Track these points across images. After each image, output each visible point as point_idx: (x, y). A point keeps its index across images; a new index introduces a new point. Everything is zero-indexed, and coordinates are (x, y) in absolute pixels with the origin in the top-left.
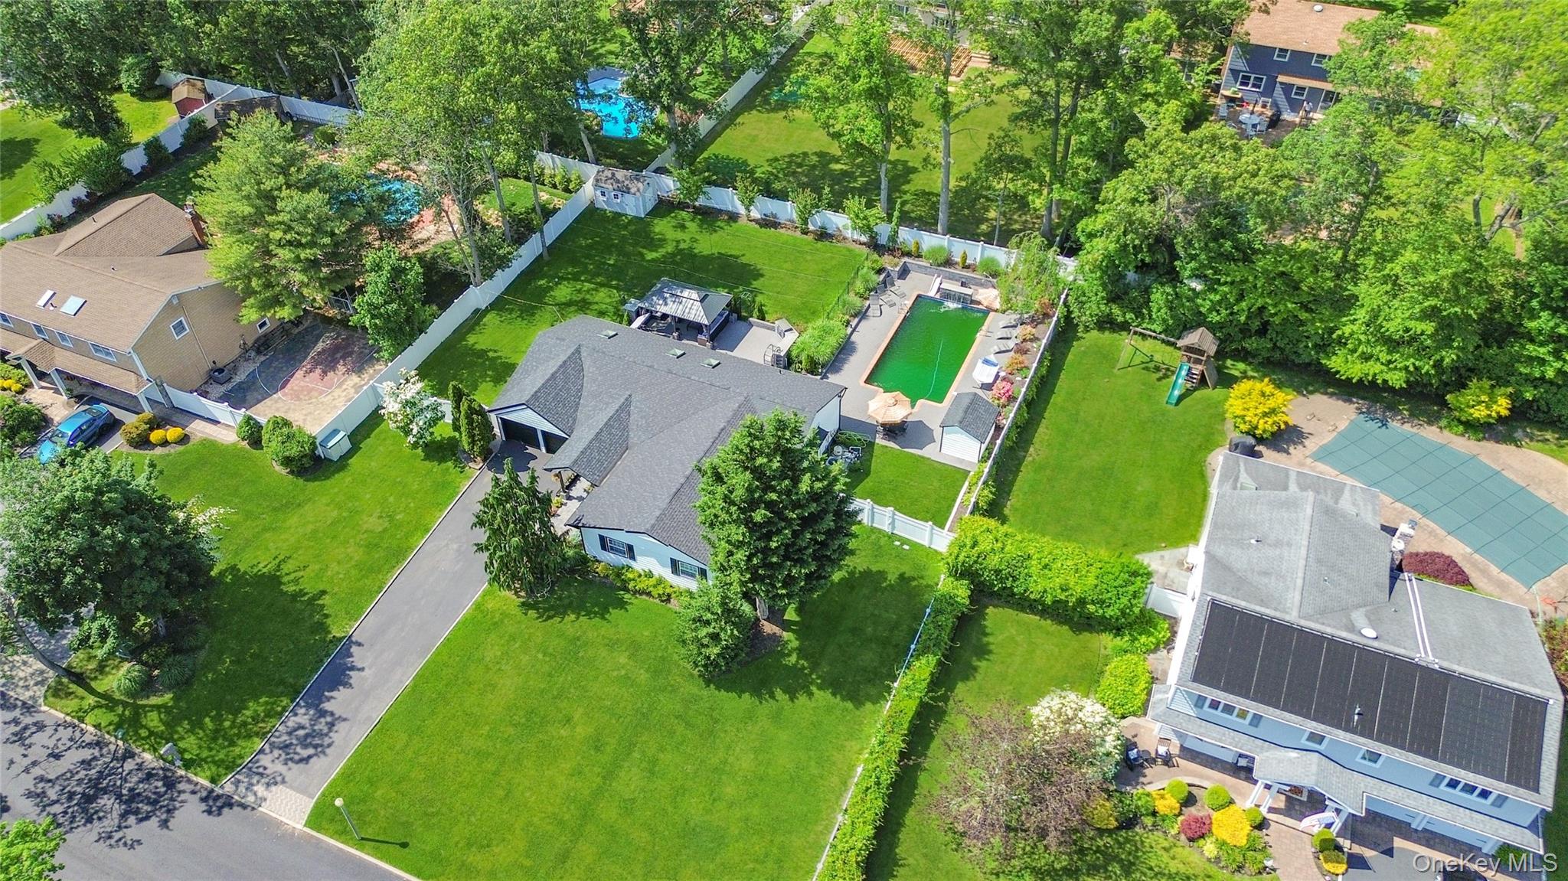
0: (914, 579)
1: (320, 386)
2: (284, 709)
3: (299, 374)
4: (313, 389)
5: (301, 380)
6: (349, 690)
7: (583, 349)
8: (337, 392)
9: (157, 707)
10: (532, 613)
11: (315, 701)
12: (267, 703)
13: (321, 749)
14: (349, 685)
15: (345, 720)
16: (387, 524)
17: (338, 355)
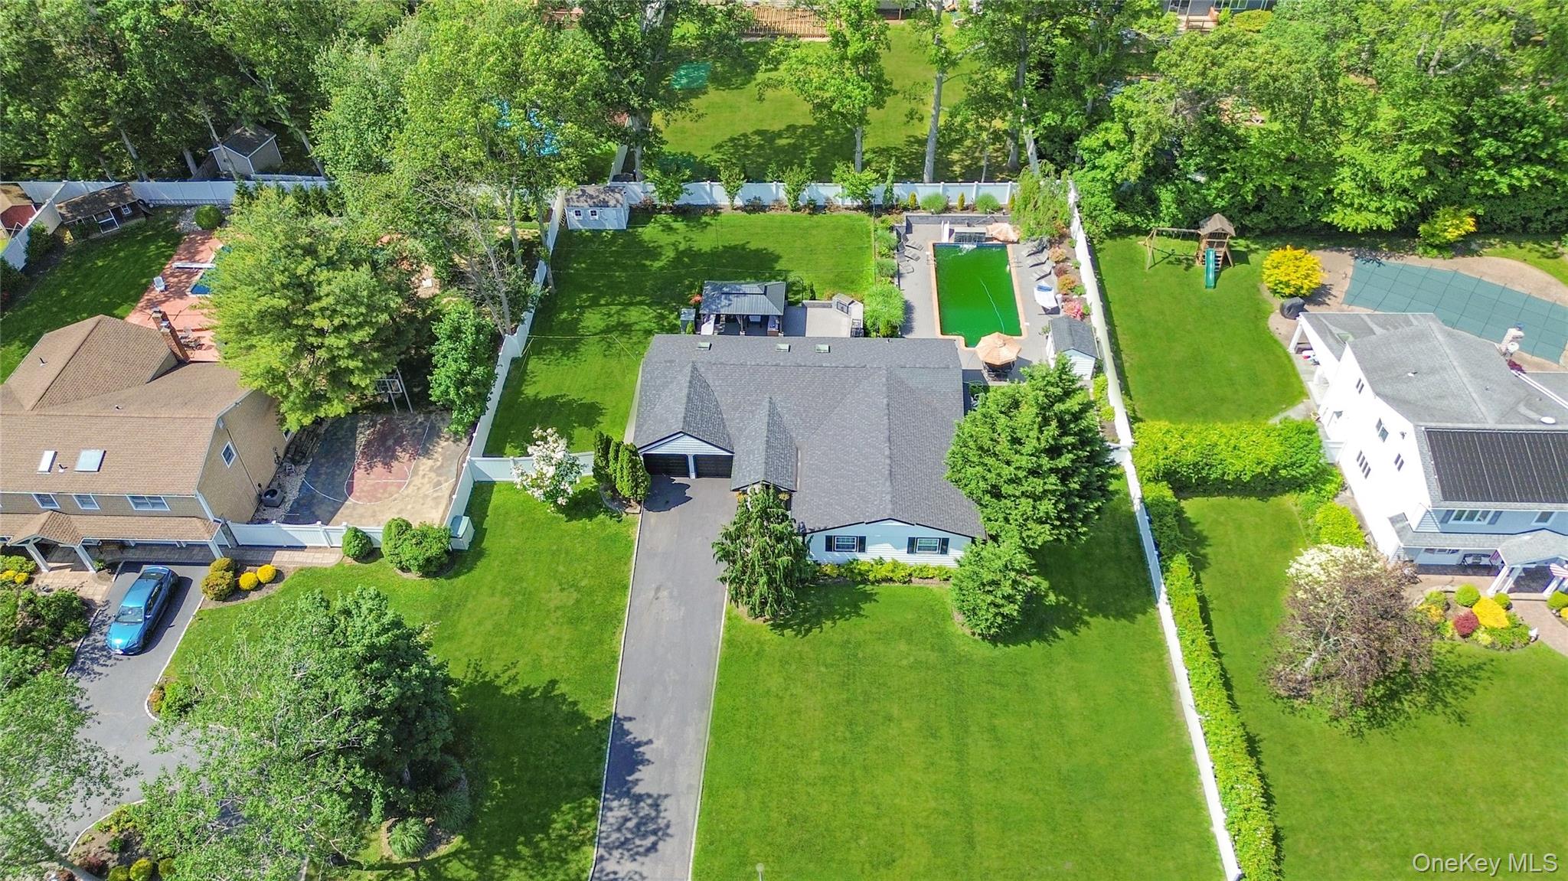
1: (391, 480)
2: (595, 808)
3: (359, 474)
4: (386, 485)
5: (365, 478)
6: (650, 767)
8: (417, 481)
9: (455, 854)
10: (788, 632)
11: (622, 788)
12: (572, 809)
13: (662, 832)
14: (646, 762)
15: (666, 796)
16: (575, 595)
17: (390, 442)
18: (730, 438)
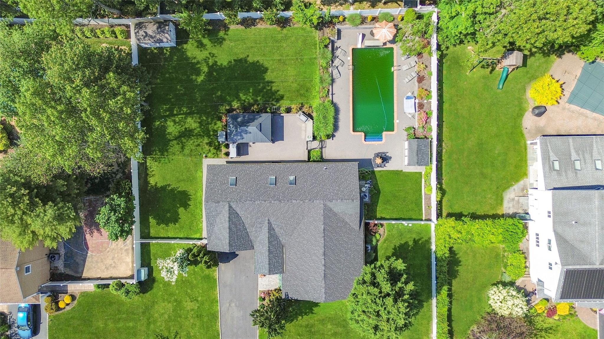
0: (420, 240)
4: (102, 243)
5: (91, 239)
7: (232, 204)
18: (252, 243)
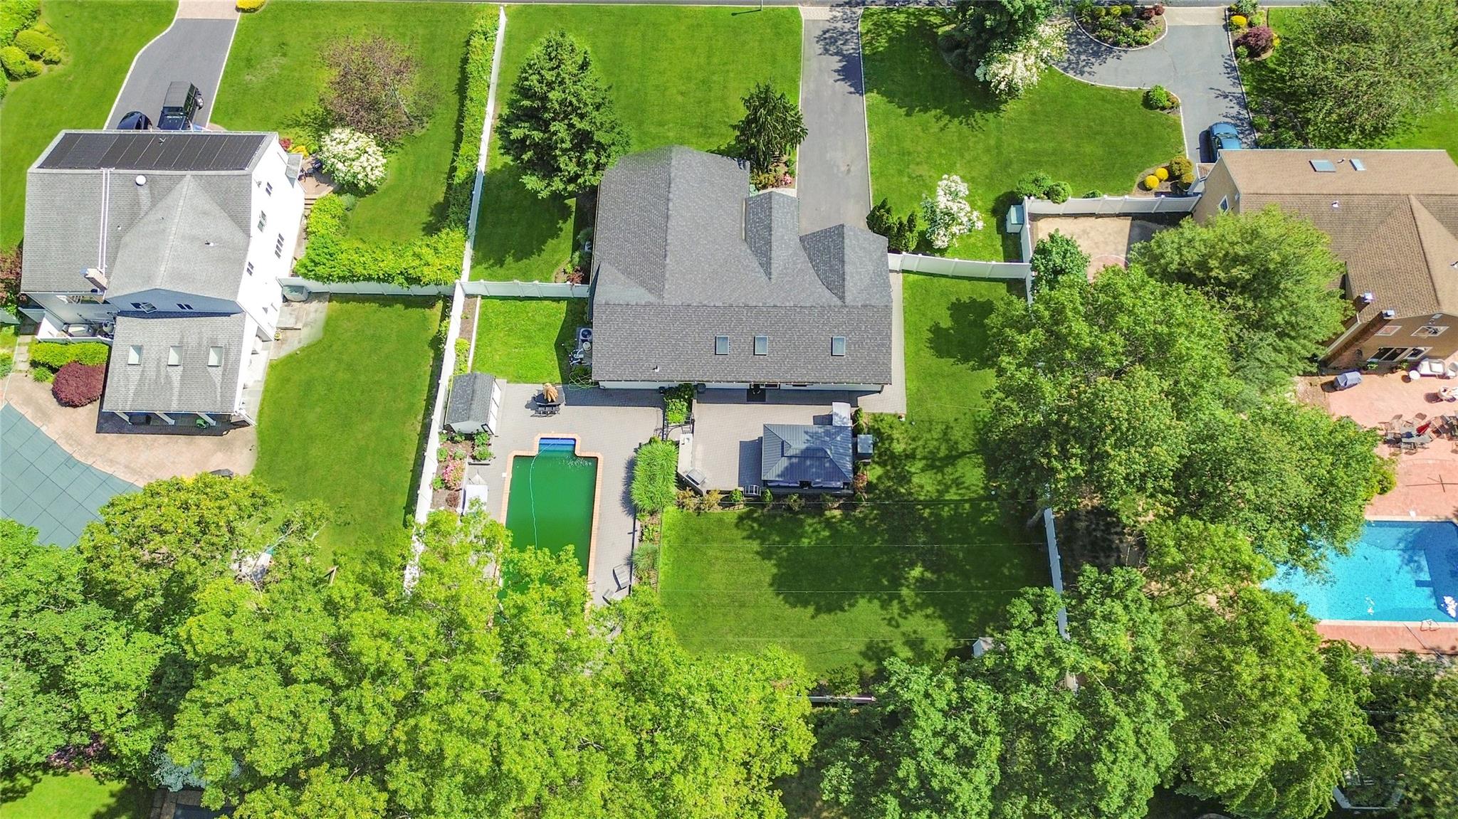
6: (833, 69)
11: (849, 58)
14: (837, 72)
18: (804, 246)
